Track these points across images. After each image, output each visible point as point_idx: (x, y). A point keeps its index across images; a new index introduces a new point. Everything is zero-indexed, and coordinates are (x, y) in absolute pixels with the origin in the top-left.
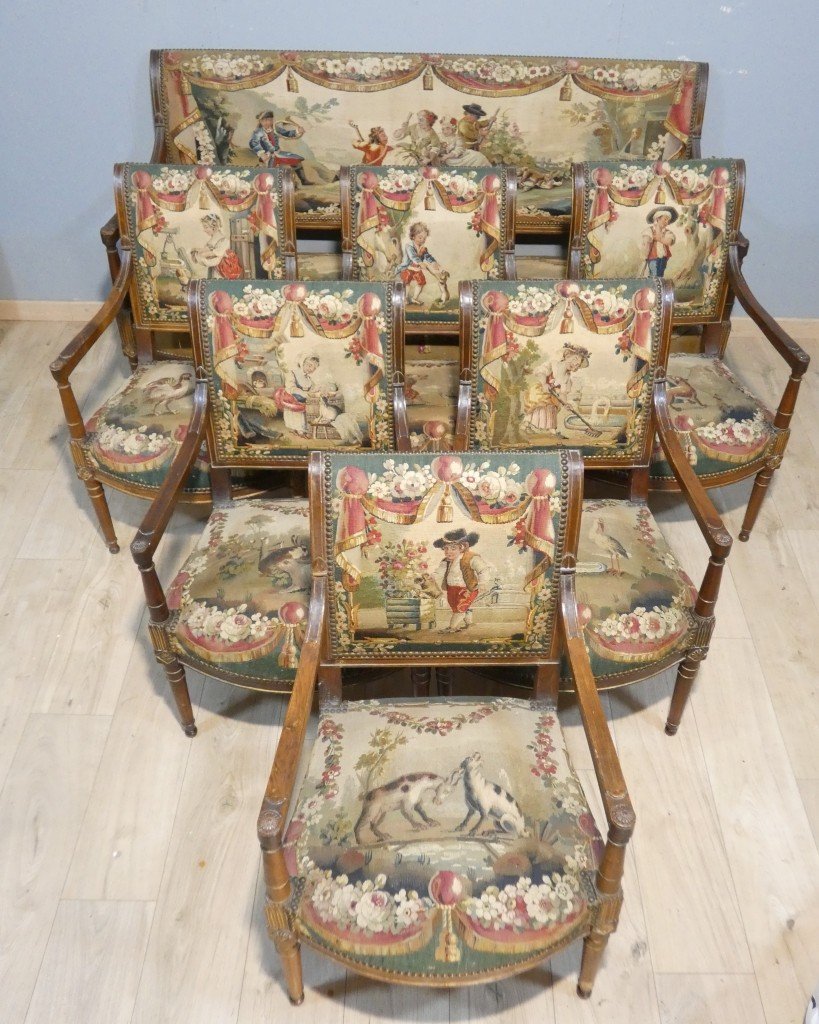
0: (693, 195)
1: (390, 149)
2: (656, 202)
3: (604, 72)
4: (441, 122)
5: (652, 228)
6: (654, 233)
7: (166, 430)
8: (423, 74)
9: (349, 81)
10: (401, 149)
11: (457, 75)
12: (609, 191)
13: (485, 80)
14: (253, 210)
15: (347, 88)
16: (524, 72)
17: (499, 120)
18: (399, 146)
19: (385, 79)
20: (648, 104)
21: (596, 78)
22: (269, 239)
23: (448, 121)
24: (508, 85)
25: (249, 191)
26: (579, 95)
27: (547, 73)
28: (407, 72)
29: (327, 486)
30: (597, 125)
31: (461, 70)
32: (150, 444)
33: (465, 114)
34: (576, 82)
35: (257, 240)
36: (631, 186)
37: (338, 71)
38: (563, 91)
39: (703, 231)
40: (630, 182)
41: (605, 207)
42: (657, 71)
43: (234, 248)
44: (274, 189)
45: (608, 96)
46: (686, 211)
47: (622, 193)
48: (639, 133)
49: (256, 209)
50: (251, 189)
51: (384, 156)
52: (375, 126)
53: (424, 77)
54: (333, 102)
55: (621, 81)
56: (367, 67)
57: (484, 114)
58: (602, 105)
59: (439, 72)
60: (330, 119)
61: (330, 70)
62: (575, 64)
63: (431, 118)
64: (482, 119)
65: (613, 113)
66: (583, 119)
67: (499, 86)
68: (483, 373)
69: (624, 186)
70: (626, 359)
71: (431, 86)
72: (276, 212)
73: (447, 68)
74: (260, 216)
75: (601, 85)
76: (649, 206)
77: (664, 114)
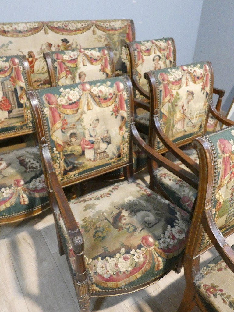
0: (164, 50)
1: (37, 59)
2: (155, 54)
3: (105, 24)
4: (54, 46)
5: (154, 63)
6: (155, 65)
7: (8, 185)
8: (44, 28)
9: (15, 33)
10: (40, 59)
11: (56, 28)
12: (141, 51)
13: (67, 29)
14: (11, 75)
15: (15, 36)
16: (79, 26)
17: (74, 44)
18: (40, 58)
19: (29, 31)
20: (120, 33)
21: (103, 26)
22: (22, 88)
23: (56, 46)
24: (75, 30)
25: (8, 67)
26: (99, 32)
27: (87, 25)
28: (37, 28)
29: (214, 154)
30: (106, 43)
31: (57, 26)
32: (4, 194)
33: (62, 42)
34: (97, 28)
35: (16, 90)
36: (147, 49)
37: (9, 30)
38: (93, 31)
39: (168, 62)
40: (146, 47)
41: (141, 58)
42: (120, 22)
43: (5, 95)
44: (20, 64)
45: (108, 32)
46: (162, 55)
47: (144, 51)
48: (119, 44)
49: (13, 74)
50: (9, 65)
51: (35, 63)
52: (29, 50)
53: (45, 30)
54: (10, 42)
55: (110, 27)
56: (21, 27)
57: (68, 42)
58: (106, 35)
59: (50, 27)
60: (10, 50)
61: (6, 29)
62: (95, 22)
63: (50, 45)
64: (68, 44)
65: (110, 37)
66: (101, 41)
67: (72, 31)
68: (162, 110)
69: (145, 49)
70: (203, 93)
71: (48, 32)
72: (23, 75)
73: (52, 25)
74: (16, 78)
75: (105, 28)
76: (153, 55)
77: (124, 37)
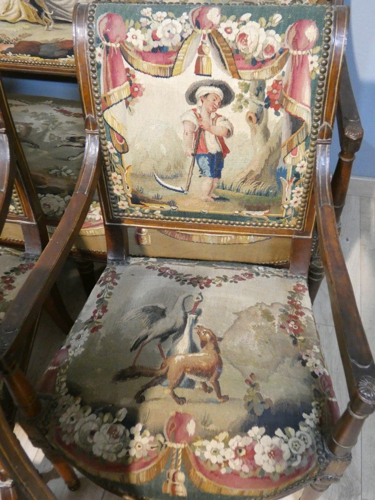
0: (256, 64)
5: (195, 110)
6: (199, 117)
12: (122, 51)
36: (155, 44)
39: (276, 120)
40: (155, 38)
41: (121, 77)
46: (246, 88)
47: (142, 55)
69: (145, 44)
76: (186, 78)
